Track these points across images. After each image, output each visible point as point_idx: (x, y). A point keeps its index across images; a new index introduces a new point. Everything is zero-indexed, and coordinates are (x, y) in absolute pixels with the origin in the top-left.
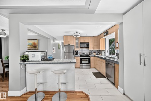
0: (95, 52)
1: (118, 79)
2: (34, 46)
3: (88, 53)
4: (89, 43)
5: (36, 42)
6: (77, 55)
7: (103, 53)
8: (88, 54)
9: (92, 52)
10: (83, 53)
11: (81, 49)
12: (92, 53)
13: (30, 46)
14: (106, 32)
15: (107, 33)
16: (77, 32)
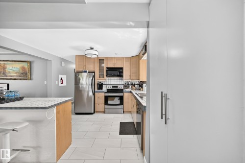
0: (134, 85)
2: (22, 74)
3: (122, 86)
4: (122, 68)
5: (26, 65)
6: (102, 89)
8: (122, 88)
9: (129, 84)
10: (113, 87)
11: (109, 78)
12: (128, 87)
13: (16, 73)
16: (92, 48)
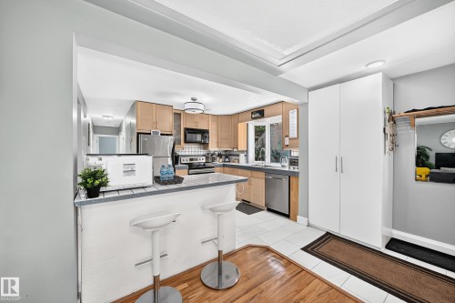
0: (220, 155)
1: (296, 204)
3: (204, 158)
6: (178, 163)
7: (242, 156)
8: (204, 161)
9: (214, 154)
10: (190, 159)
11: (187, 146)
12: (213, 160)
14: (257, 112)
15: (260, 113)
